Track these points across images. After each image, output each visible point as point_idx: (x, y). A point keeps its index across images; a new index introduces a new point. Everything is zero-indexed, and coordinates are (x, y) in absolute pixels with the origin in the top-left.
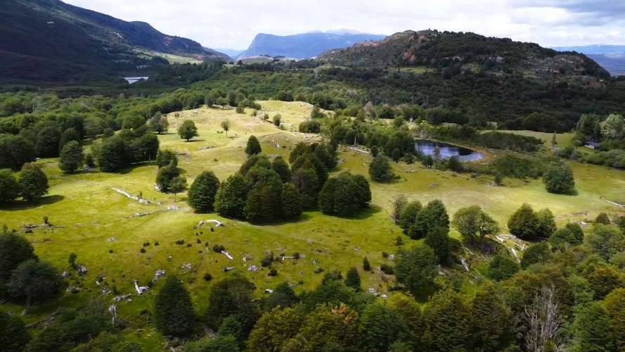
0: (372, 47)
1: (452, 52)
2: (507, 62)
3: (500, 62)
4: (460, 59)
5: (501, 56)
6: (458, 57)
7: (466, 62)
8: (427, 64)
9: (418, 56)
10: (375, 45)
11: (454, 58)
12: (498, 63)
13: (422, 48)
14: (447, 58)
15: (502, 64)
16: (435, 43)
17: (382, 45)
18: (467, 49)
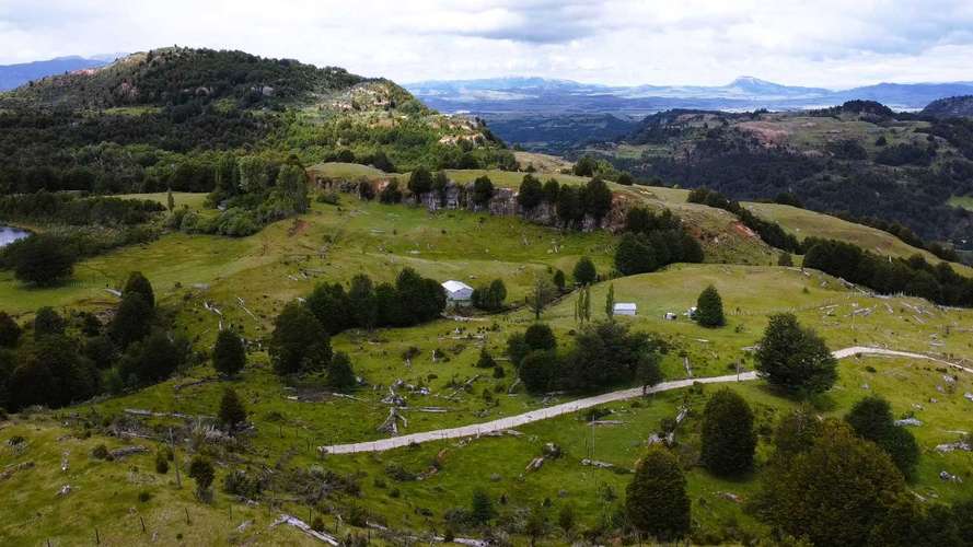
0: (85, 76)
1: (194, 81)
2: (281, 94)
3: (268, 94)
4: (207, 91)
5: (271, 86)
6: (204, 89)
7: (217, 96)
8: (157, 101)
9: (142, 88)
10: (91, 72)
11: (197, 91)
12: (266, 97)
13: (150, 74)
14: (186, 90)
15: (272, 98)
16: (171, 67)
17: (104, 72)
18: (221, 76)
